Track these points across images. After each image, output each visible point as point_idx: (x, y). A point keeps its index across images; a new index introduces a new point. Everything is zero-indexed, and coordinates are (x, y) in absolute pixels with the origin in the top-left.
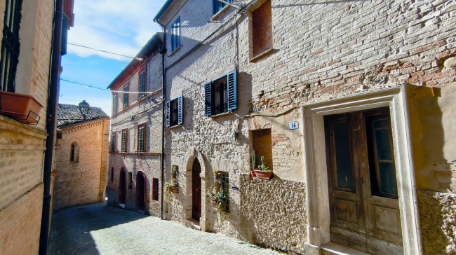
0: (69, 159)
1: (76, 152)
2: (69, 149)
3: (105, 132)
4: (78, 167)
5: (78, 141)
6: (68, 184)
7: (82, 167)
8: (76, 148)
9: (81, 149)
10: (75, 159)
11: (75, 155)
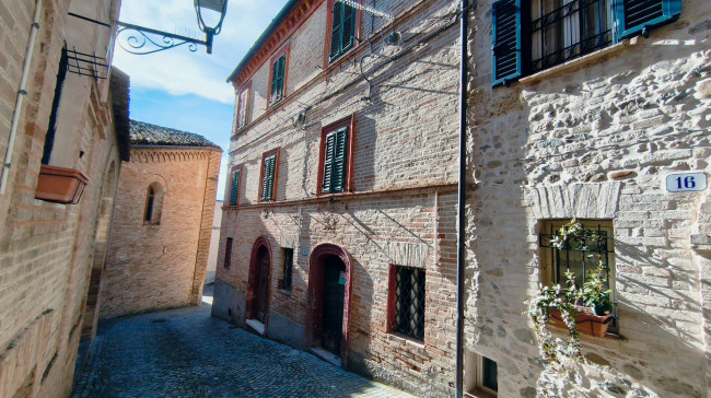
0: (142, 215)
1: (155, 204)
2: (144, 194)
3: (211, 175)
4: (159, 234)
5: (162, 182)
6: (136, 266)
7: (164, 234)
8: (156, 196)
9: (166, 198)
10: (153, 217)
11: (154, 211)
